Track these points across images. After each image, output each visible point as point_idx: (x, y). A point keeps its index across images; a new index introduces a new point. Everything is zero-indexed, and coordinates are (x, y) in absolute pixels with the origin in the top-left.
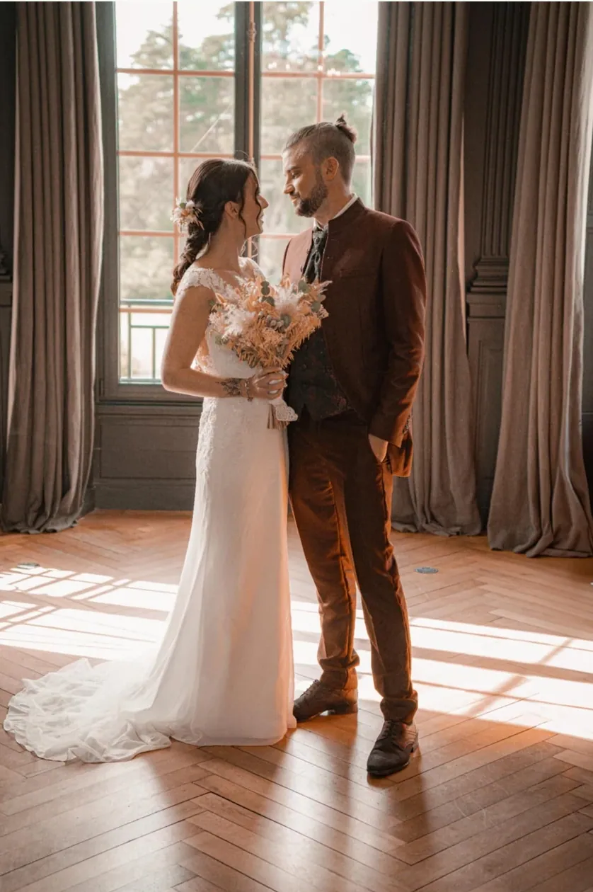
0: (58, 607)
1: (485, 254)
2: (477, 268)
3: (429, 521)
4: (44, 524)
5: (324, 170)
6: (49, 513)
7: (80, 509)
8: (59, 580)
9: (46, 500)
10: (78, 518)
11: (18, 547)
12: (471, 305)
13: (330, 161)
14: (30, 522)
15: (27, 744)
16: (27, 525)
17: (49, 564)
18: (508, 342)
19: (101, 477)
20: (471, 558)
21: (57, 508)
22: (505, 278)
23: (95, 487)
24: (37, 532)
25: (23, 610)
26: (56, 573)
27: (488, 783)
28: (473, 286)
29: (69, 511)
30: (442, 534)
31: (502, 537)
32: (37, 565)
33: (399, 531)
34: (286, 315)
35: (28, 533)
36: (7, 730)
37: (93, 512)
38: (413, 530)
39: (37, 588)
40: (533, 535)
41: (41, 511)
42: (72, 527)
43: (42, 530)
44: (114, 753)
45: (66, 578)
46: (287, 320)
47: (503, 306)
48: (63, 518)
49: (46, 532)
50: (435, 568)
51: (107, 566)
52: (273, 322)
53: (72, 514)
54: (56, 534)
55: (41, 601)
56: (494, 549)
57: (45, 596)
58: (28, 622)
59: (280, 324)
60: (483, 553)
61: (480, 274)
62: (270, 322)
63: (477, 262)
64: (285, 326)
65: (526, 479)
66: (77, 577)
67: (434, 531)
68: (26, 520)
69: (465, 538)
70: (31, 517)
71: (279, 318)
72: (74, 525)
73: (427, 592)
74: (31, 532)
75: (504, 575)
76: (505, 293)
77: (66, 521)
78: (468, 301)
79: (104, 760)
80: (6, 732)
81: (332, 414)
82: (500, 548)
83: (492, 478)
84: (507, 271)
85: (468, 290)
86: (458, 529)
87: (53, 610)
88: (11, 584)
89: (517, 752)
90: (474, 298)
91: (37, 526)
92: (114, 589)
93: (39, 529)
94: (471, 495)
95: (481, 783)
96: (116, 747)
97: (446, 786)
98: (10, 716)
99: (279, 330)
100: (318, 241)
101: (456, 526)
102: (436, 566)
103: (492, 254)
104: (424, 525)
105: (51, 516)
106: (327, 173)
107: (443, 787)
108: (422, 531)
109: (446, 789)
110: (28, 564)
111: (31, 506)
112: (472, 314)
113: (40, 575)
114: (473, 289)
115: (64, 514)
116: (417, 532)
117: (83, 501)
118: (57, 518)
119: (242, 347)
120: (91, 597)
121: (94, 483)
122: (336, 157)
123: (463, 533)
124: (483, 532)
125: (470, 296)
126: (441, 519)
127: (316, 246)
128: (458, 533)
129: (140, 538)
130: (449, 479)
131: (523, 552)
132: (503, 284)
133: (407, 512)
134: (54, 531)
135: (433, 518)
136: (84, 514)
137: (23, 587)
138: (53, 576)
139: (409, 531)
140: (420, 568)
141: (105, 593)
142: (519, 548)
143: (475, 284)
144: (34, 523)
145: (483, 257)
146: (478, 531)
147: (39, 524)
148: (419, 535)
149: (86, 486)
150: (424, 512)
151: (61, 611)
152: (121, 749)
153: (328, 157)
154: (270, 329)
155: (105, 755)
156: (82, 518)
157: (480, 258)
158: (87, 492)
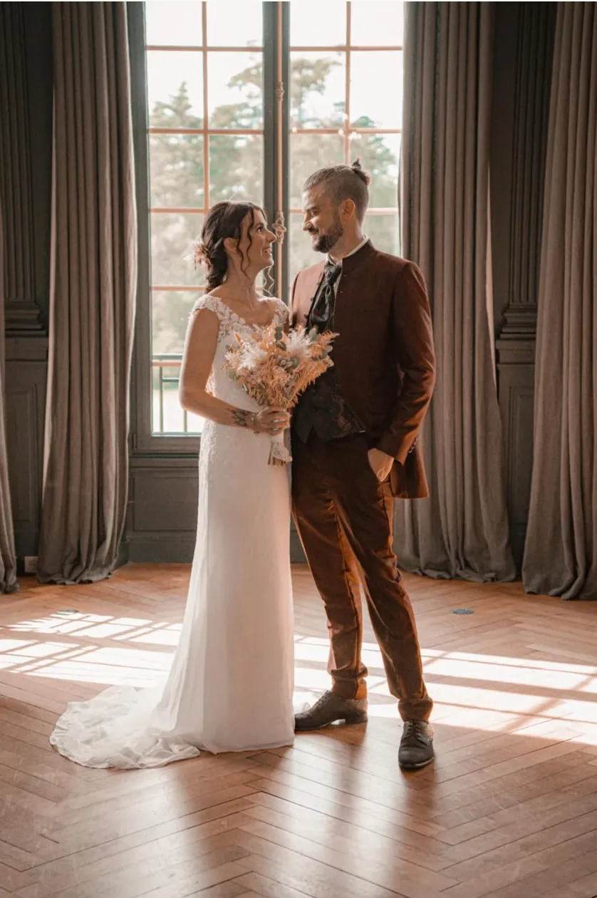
0: (100, 646)
1: (513, 301)
2: (506, 315)
3: (463, 566)
4: (79, 576)
5: (341, 211)
6: (84, 564)
7: (115, 561)
8: (98, 624)
9: (82, 552)
10: (113, 570)
11: (56, 596)
12: (500, 352)
13: (347, 203)
14: (66, 574)
15: (70, 756)
16: (63, 576)
17: (87, 610)
18: (538, 388)
19: (134, 530)
20: (507, 601)
21: (93, 560)
22: (534, 325)
23: (128, 541)
24: (73, 583)
25: (67, 649)
26: (95, 618)
27: (524, 783)
28: (501, 332)
29: (103, 563)
30: (476, 579)
31: (537, 581)
32: (77, 611)
33: (432, 578)
34: (296, 358)
35: (64, 584)
36: (53, 743)
37: (127, 565)
38: (447, 576)
39: (77, 630)
40: (568, 577)
41: (77, 562)
42: (107, 578)
43: (78, 581)
44: (148, 761)
45: (106, 622)
46: (296, 361)
47: (532, 351)
48: (99, 569)
49: (82, 582)
50: (472, 610)
51: (146, 611)
52: (283, 362)
53: (106, 566)
54: (92, 585)
55: (84, 642)
56: (529, 593)
57: (87, 637)
58: (74, 659)
59: (290, 364)
60: (519, 596)
61: (509, 320)
62: (280, 361)
63: (506, 308)
64: (294, 367)
65: (560, 521)
66: (117, 621)
67: (469, 577)
68: (62, 572)
69: (498, 584)
70: (67, 568)
71: (289, 359)
72: (110, 576)
73: (462, 630)
74: (67, 582)
75: (540, 616)
76: (534, 339)
77: (101, 573)
78: (498, 348)
79: (139, 767)
80: (52, 746)
81: (338, 437)
82: (535, 591)
83: (525, 524)
84: (536, 317)
85: (497, 337)
86: (492, 575)
87: (96, 649)
88: (53, 627)
89: (553, 759)
90: (503, 345)
91: (73, 578)
92: (153, 631)
93: (75, 580)
94: (505, 541)
95: (517, 784)
96: (150, 756)
97: (484, 786)
98: (56, 733)
99: (288, 370)
100: (329, 276)
101: (491, 571)
102: (472, 607)
103: (520, 301)
104: (459, 571)
105: (87, 567)
106: (344, 214)
107: (481, 787)
108: (457, 577)
109: (484, 788)
110: (68, 611)
111: (67, 557)
112: (502, 359)
113: (79, 620)
114: (502, 336)
115: (99, 566)
116: (451, 579)
117: (118, 553)
118: (93, 569)
119: (253, 383)
120: (132, 638)
121: (127, 537)
122: (352, 199)
123: (497, 580)
124: (518, 577)
125: (498, 342)
126: (476, 565)
127: (327, 279)
128: (493, 580)
129: (175, 587)
130: (482, 524)
131: (559, 595)
132: (531, 330)
133: (441, 558)
134: (90, 582)
135: (467, 565)
136: (117, 567)
137: (64, 630)
138: (92, 620)
139: (443, 578)
140: (455, 610)
141: (145, 634)
142: (554, 591)
143: (504, 330)
144: (70, 574)
145: (511, 303)
146: (512, 576)
147: (75, 575)
148: (453, 582)
149: (120, 538)
150: (457, 557)
151: (103, 650)
152: (154, 757)
153: (345, 199)
154: (280, 368)
155: (140, 762)
156: (116, 571)
157: (508, 305)
158: (121, 545)
